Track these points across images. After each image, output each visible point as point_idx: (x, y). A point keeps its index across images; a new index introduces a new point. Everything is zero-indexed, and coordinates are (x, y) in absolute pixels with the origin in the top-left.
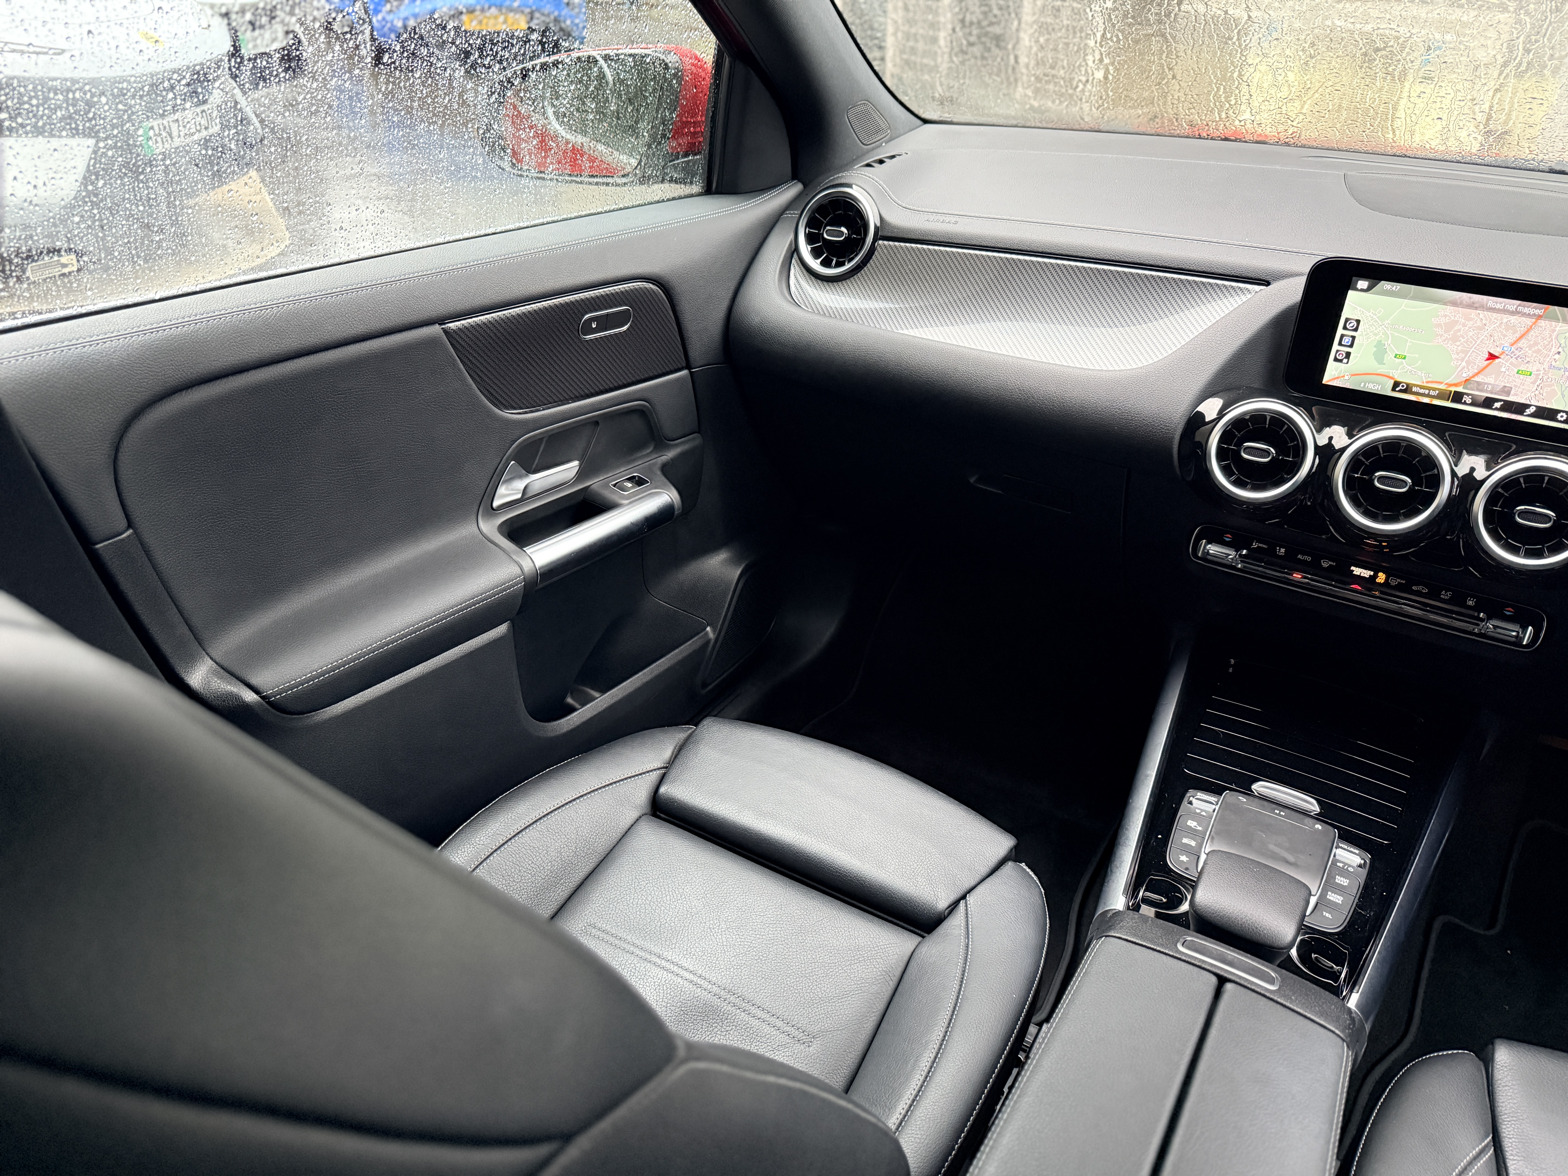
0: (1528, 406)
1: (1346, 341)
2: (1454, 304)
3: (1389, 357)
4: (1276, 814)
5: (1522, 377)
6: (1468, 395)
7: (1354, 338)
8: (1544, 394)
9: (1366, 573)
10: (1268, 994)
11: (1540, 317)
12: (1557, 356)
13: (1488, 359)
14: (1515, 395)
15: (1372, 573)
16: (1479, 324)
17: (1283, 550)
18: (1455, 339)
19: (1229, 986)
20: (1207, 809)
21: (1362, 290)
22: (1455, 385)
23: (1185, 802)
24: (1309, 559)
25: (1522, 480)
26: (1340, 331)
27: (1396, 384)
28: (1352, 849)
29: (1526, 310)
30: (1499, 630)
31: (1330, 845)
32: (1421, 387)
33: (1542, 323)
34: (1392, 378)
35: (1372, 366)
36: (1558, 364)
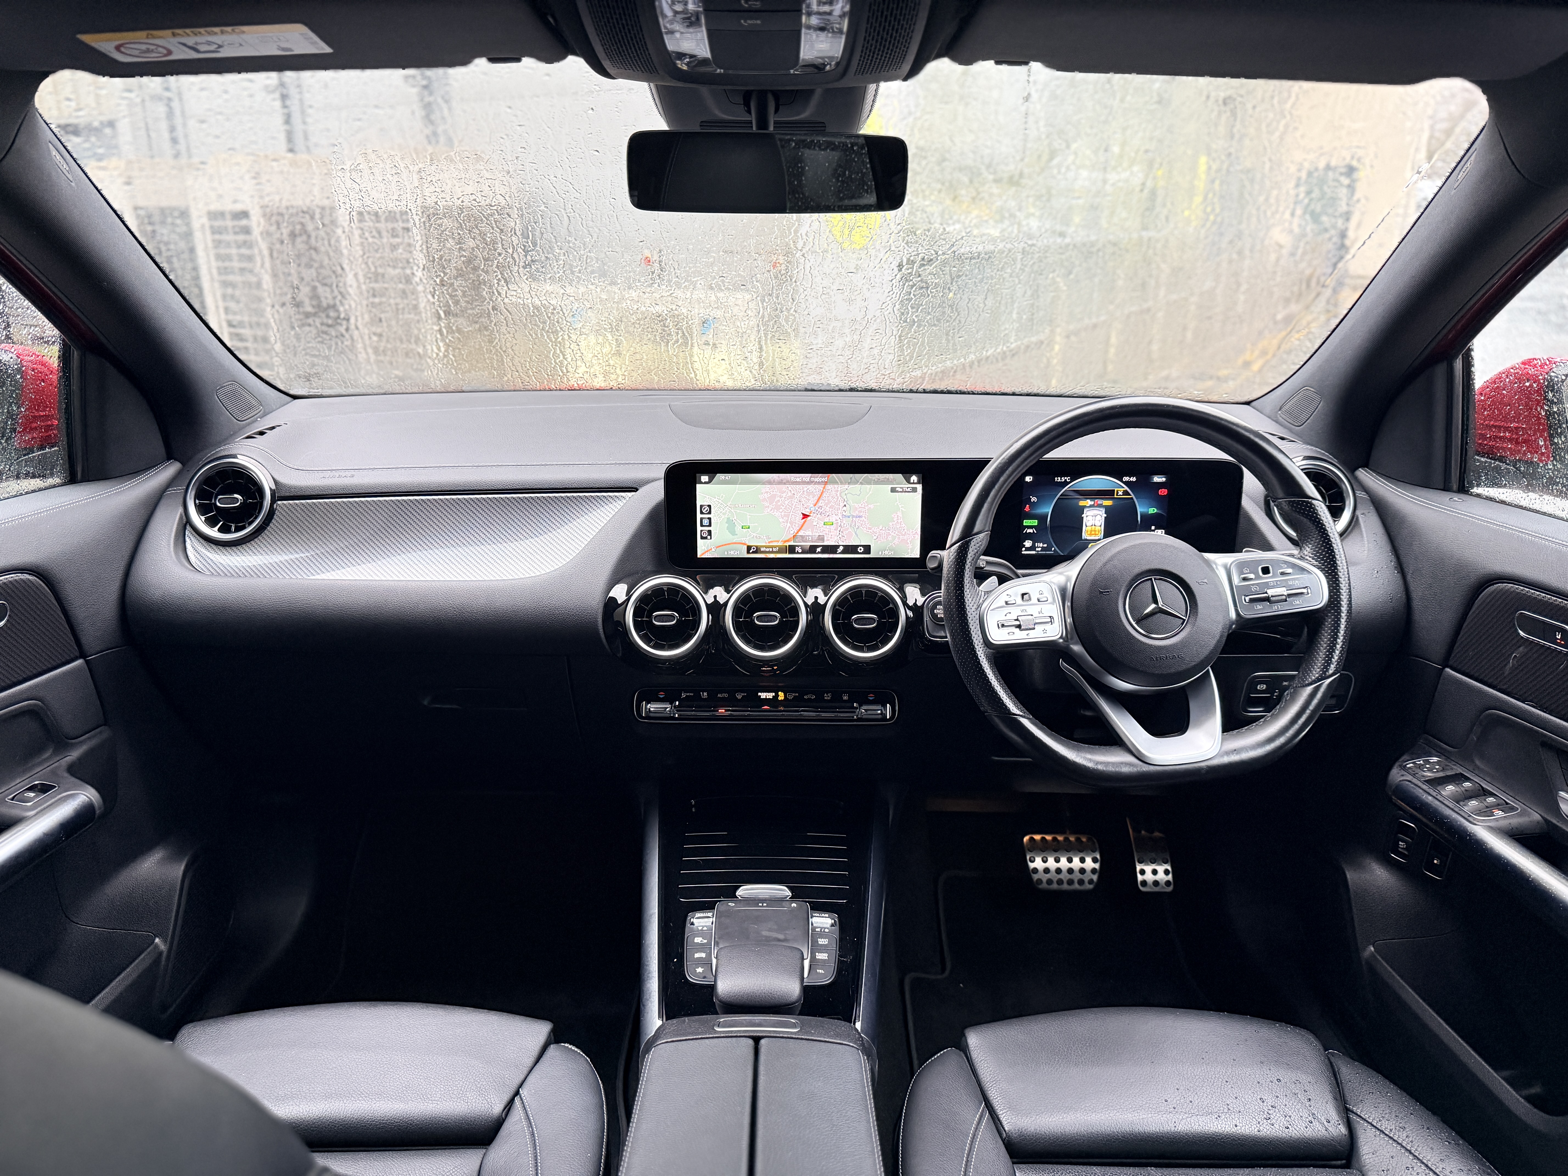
0: (838, 546)
1: (706, 522)
2: (770, 482)
3: (738, 529)
4: (760, 906)
5: (828, 527)
6: (798, 546)
7: (710, 519)
8: (846, 536)
9: (770, 695)
10: (794, 1036)
11: (826, 483)
12: (845, 508)
13: (803, 518)
14: (828, 540)
15: (774, 694)
16: (790, 494)
17: (705, 696)
18: (777, 508)
19: (763, 1042)
20: (707, 924)
21: (705, 483)
22: (788, 541)
23: (688, 925)
24: (726, 698)
25: (849, 597)
26: (699, 516)
27: (749, 548)
28: (823, 915)
29: (816, 480)
30: (869, 712)
31: (806, 916)
32: (767, 547)
33: (829, 487)
34: (745, 544)
35: (729, 538)
36: (847, 514)
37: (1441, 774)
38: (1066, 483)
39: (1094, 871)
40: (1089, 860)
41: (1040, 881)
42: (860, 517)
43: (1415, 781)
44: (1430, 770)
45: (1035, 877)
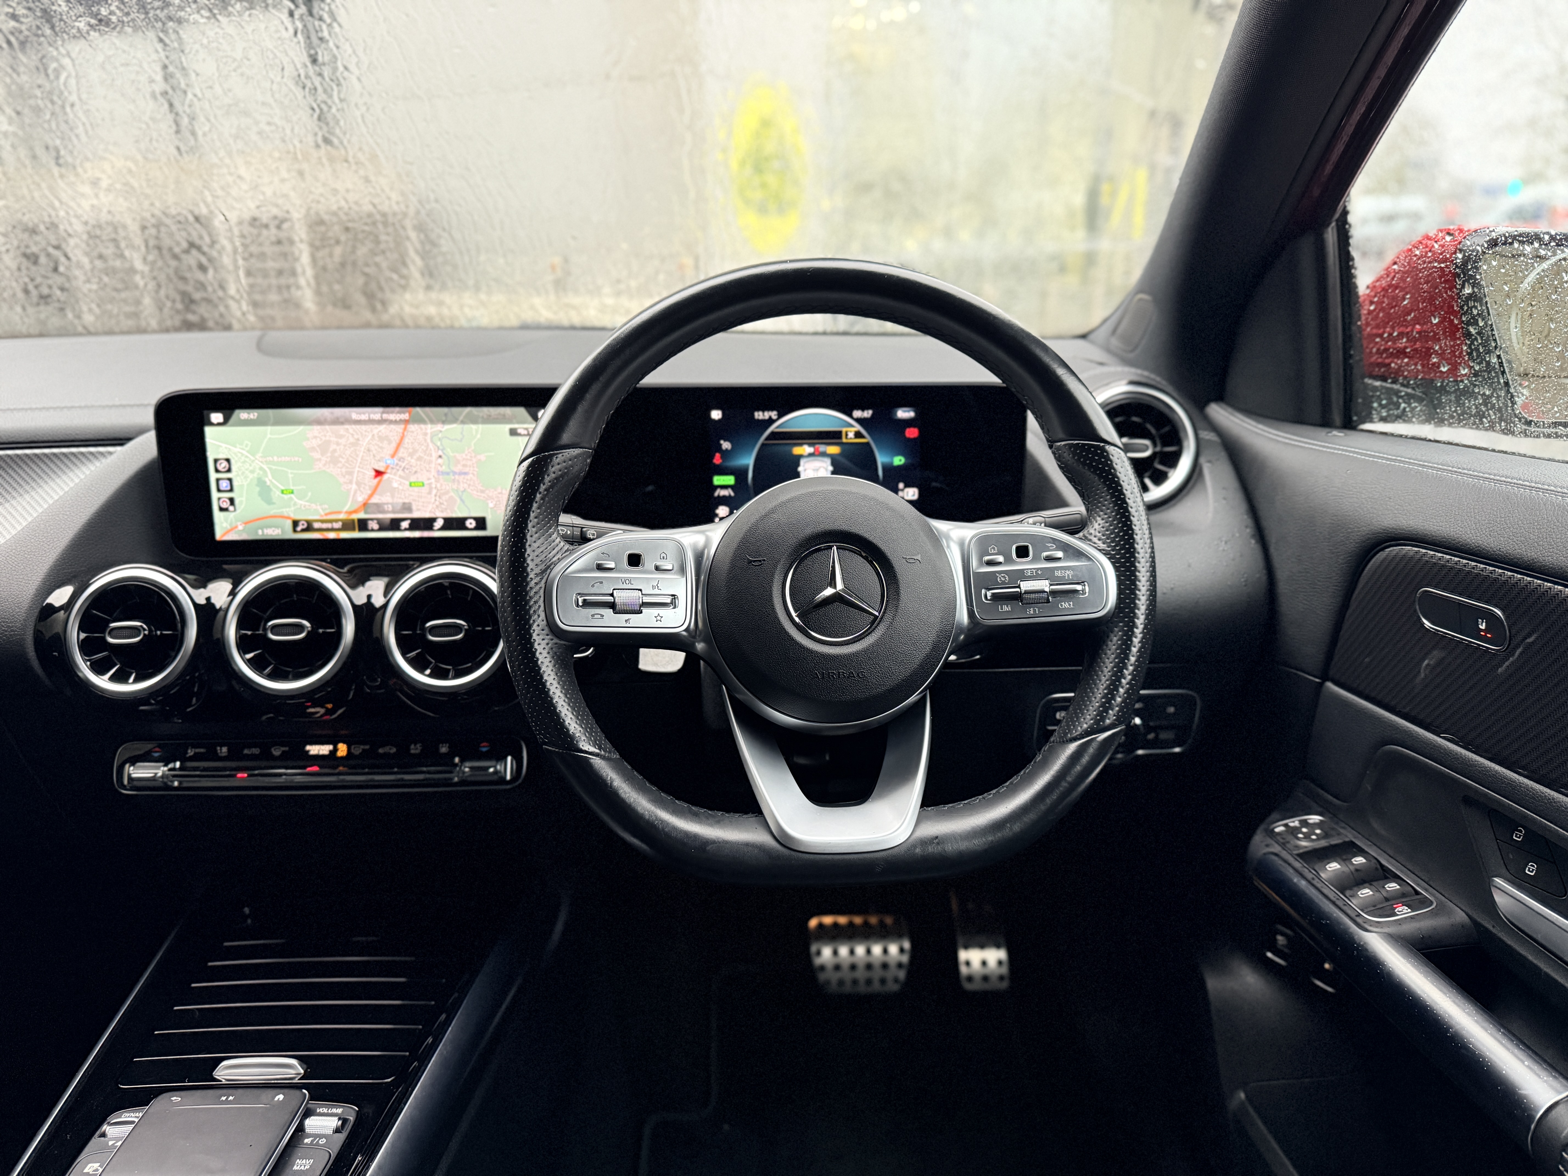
0: (433, 520)
1: (224, 485)
2: (319, 422)
3: (276, 494)
5: (416, 489)
6: (372, 519)
7: (230, 480)
8: (445, 503)
9: (324, 749)
11: (406, 422)
12: (440, 461)
13: (376, 476)
14: (418, 510)
15: (331, 747)
16: (352, 440)
17: (225, 749)
18: (334, 461)
20: (123, 1133)
21: (219, 424)
22: (355, 512)
23: (95, 1137)
24: (256, 751)
26: (213, 476)
27: (295, 523)
30: (476, 771)
32: (323, 521)
33: (412, 427)
34: (288, 518)
35: (262, 508)
36: (444, 468)
37: (1323, 843)
38: (771, 421)
39: (900, 965)
40: (893, 949)
41: (828, 982)
42: (465, 474)
43: (1284, 854)
44: (1307, 837)
45: (822, 977)
